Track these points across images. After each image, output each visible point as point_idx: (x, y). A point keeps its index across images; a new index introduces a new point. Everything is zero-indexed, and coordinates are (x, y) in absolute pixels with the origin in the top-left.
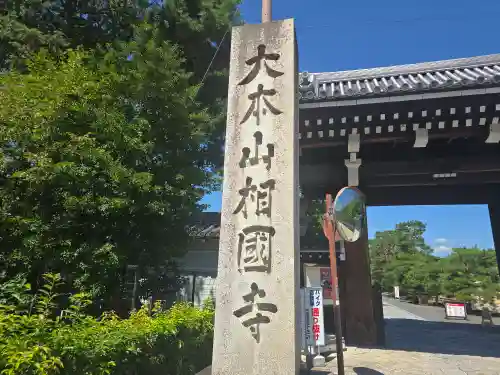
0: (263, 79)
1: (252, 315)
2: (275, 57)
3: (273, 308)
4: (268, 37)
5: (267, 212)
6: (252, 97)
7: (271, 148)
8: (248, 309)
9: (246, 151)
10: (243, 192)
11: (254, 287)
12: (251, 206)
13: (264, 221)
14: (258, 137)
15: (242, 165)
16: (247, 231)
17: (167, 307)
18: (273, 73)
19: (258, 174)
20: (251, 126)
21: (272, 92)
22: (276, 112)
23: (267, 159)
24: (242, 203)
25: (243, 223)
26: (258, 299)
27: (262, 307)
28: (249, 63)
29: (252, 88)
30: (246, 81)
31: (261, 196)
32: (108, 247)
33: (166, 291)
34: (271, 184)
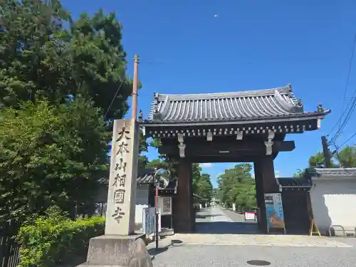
0: (124, 140)
1: (117, 216)
2: (128, 132)
3: (123, 214)
4: (126, 124)
5: (123, 185)
6: (121, 146)
7: (125, 164)
8: (116, 214)
9: (117, 165)
10: (116, 178)
11: (118, 208)
12: (118, 183)
13: (122, 188)
14: (121, 160)
15: (116, 169)
16: (116, 191)
17: (90, 217)
18: (128, 139)
19: (121, 172)
20: (119, 156)
21: (126, 145)
22: (128, 152)
23: (124, 167)
24: (116, 182)
25: (116, 188)
26: (119, 211)
27: (120, 214)
28: (120, 134)
29: (120, 143)
30: (118, 140)
31: (122, 180)
32: (64, 193)
33: (89, 211)
34: (125, 176)
